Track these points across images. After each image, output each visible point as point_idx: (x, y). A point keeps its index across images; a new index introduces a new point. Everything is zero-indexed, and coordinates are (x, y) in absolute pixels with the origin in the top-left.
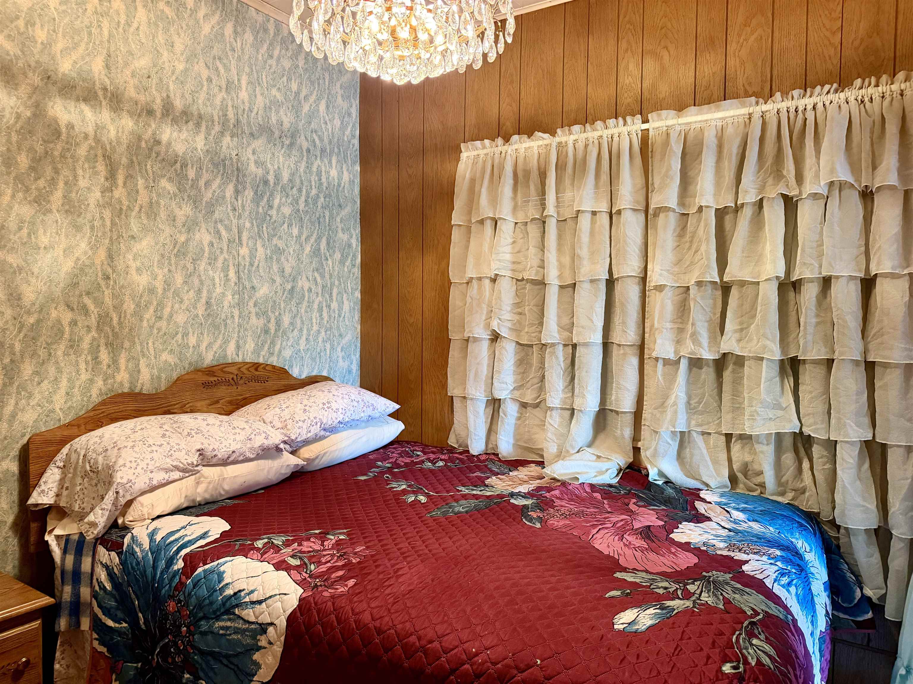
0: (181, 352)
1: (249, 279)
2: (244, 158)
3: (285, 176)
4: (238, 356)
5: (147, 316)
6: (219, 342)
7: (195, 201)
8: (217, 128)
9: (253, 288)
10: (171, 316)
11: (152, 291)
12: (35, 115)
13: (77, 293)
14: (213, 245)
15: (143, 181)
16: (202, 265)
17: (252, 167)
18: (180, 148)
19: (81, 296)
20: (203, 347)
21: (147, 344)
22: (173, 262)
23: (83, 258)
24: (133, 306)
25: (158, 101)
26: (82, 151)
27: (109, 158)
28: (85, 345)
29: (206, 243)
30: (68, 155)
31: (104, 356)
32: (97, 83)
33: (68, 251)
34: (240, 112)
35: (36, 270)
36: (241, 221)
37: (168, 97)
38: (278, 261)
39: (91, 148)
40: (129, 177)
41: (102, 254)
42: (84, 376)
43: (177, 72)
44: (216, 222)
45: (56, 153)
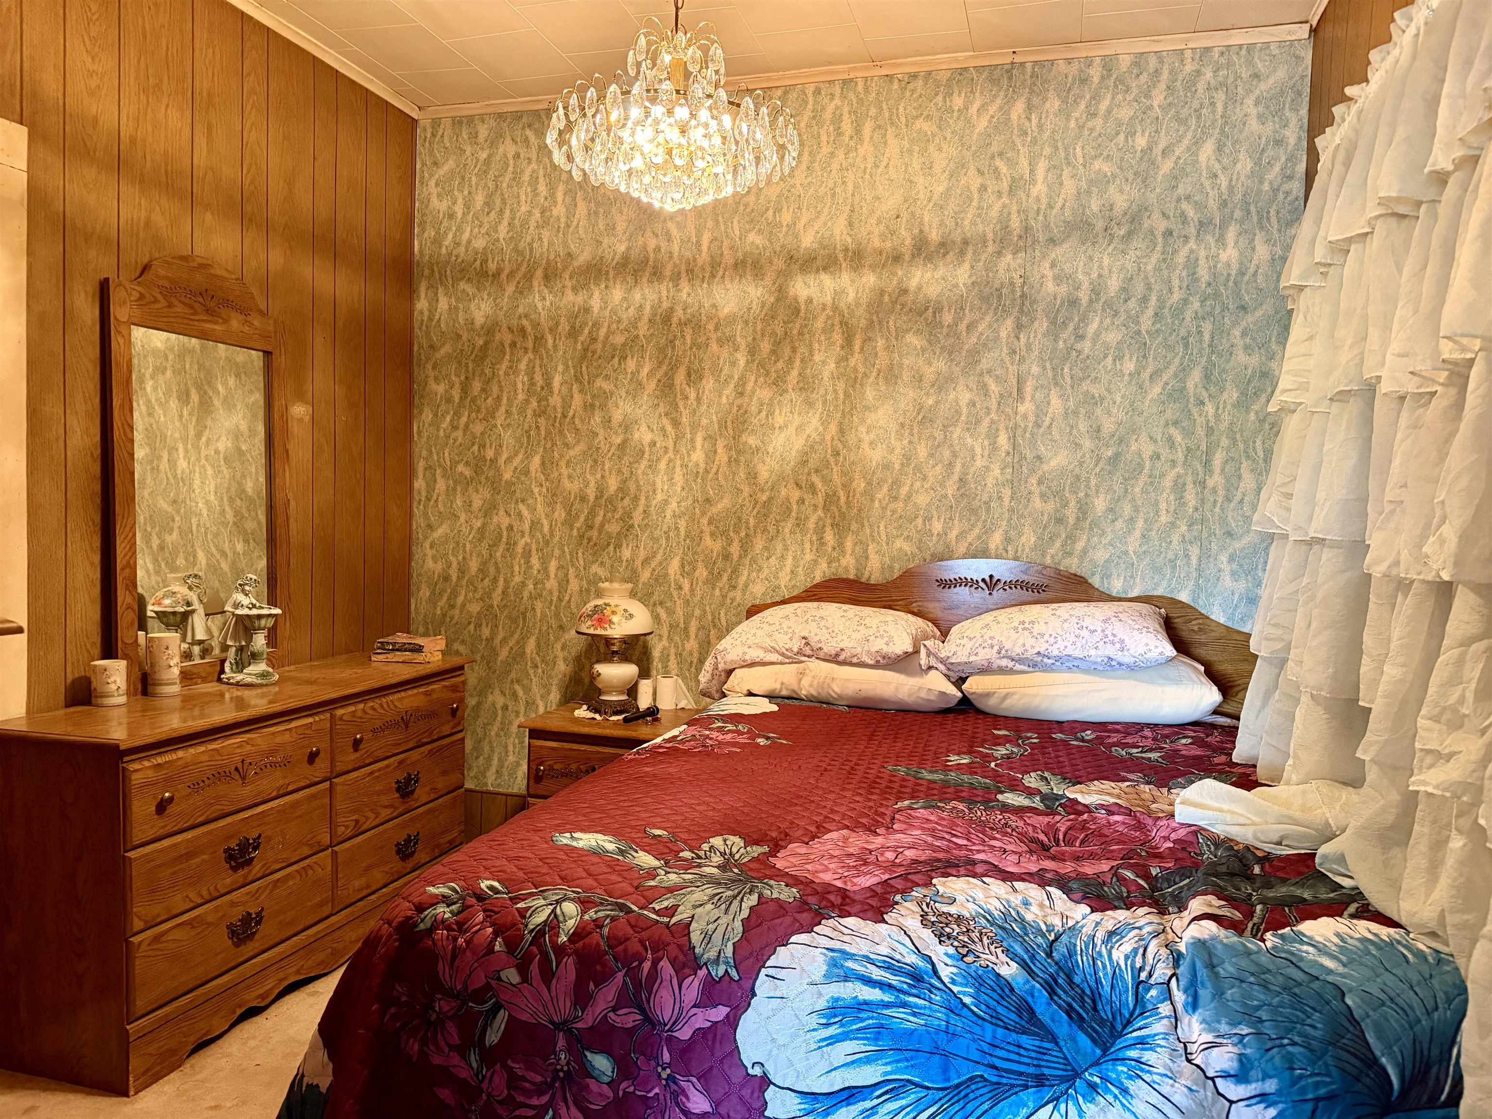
0: (920, 541)
1: (1033, 443)
2: (1035, 278)
3: (1114, 284)
4: (1007, 551)
5: (879, 496)
6: (977, 531)
7: (950, 352)
8: (991, 248)
9: (1039, 458)
10: (909, 496)
11: (887, 467)
12: (778, 300)
13: (806, 471)
14: (974, 405)
15: (884, 341)
16: (957, 432)
17: (1050, 286)
18: (932, 291)
19: (809, 474)
20: (953, 535)
21: (878, 527)
22: (916, 431)
23: (814, 435)
24: (863, 485)
25: (908, 241)
26: (819, 324)
27: (846, 324)
28: (811, 524)
29: (963, 403)
30: (806, 331)
31: (829, 537)
32: (838, 246)
33: (800, 429)
34: (1031, 215)
35: (771, 450)
36: (1024, 367)
37: (921, 231)
38: (1089, 415)
39: (828, 317)
40: (867, 340)
41: (833, 428)
42: (809, 557)
43: (936, 197)
44: (981, 374)
45: (795, 332)
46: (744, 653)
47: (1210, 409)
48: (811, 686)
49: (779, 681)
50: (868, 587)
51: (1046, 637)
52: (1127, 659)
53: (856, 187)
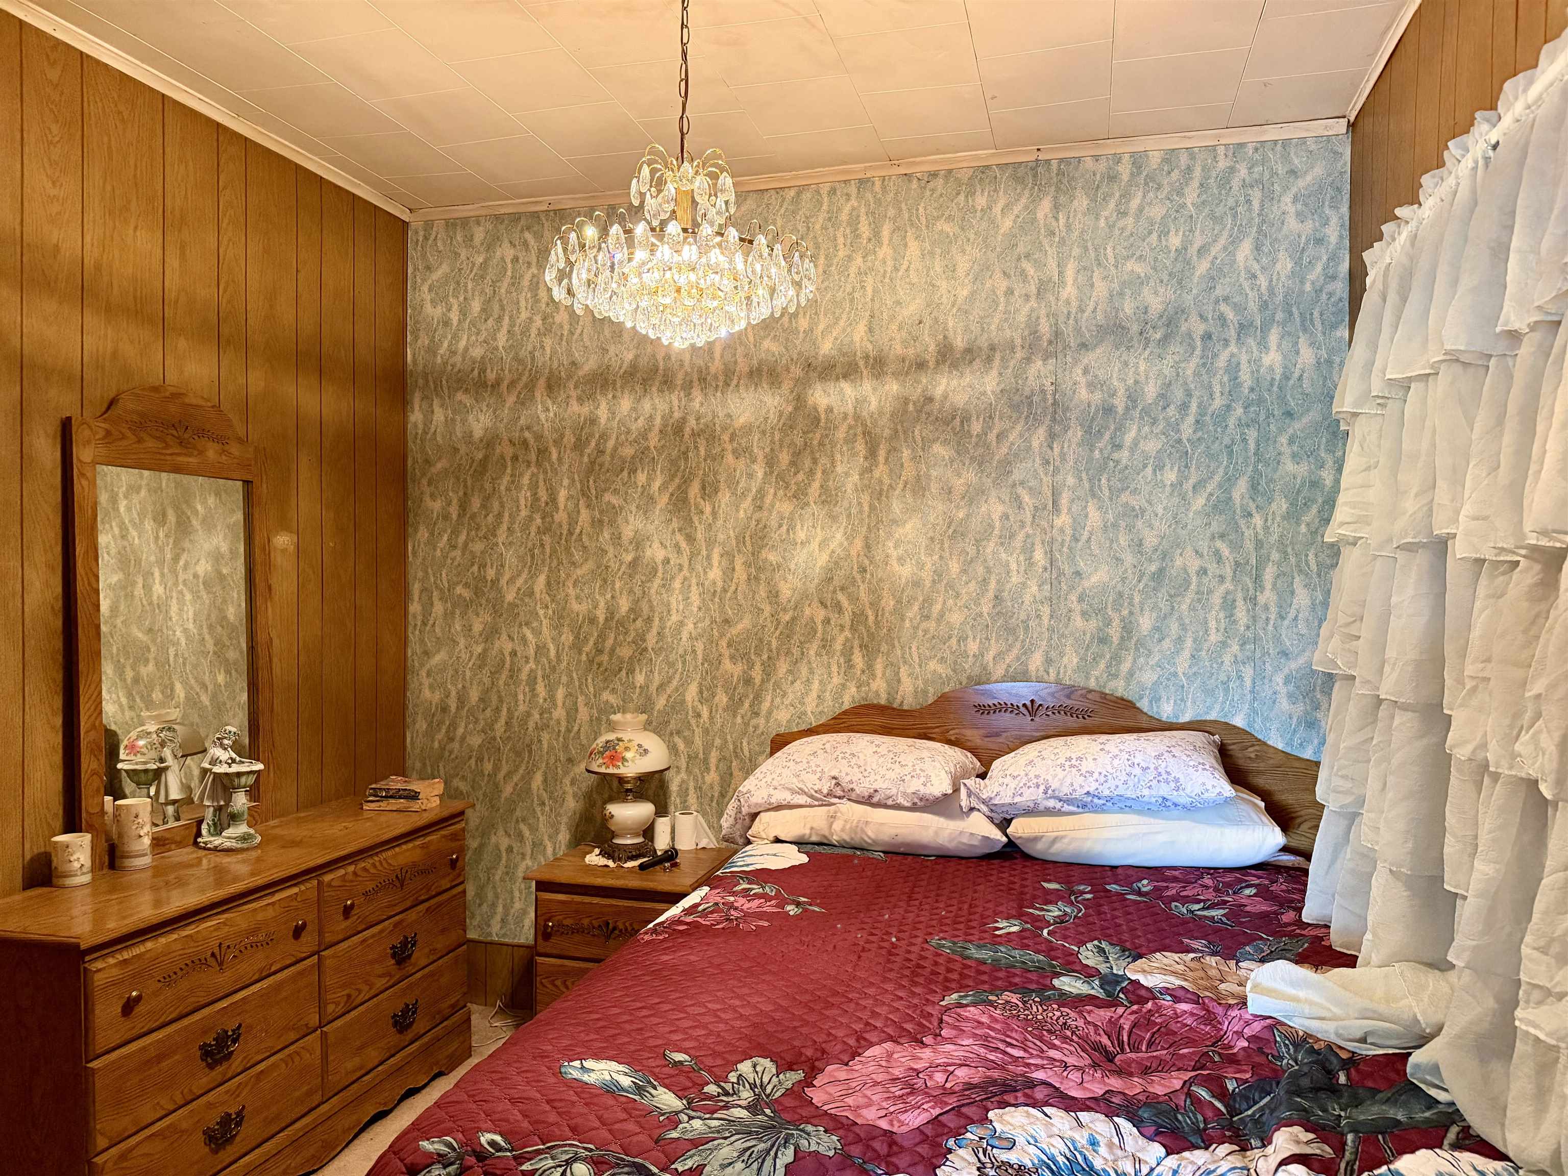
0: (955, 663)
1: (1072, 559)
2: (1066, 386)
3: (1151, 391)
4: (1048, 673)
5: (910, 614)
6: (1015, 651)
7: (981, 463)
8: (1019, 354)
9: (1078, 573)
10: (942, 615)
11: (917, 584)
12: (796, 409)
13: (831, 588)
14: (1007, 518)
15: (910, 451)
16: (990, 547)
17: (1083, 393)
18: (960, 399)
19: (834, 592)
20: (989, 657)
21: (910, 648)
22: (946, 545)
23: (839, 551)
24: (892, 603)
25: (932, 348)
26: (841, 434)
27: (869, 433)
28: (838, 646)
29: (996, 517)
30: (827, 441)
31: (858, 659)
32: (858, 353)
33: (823, 544)
34: (1061, 319)
35: (792, 567)
36: (1059, 478)
37: (945, 337)
38: (1130, 528)
39: (850, 427)
40: (892, 450)
41: (859, 543)
42: (836, 680)
43: (960, 301)
44: (1014, 485)
45: (815, 442)
46: (770, 796)
47: (1258, 520)
48: (843, 830)
49: (808, 826)
50: (901, 713)
51: (1096, 775)
52: (1183, 800)
53: (875, 291)
